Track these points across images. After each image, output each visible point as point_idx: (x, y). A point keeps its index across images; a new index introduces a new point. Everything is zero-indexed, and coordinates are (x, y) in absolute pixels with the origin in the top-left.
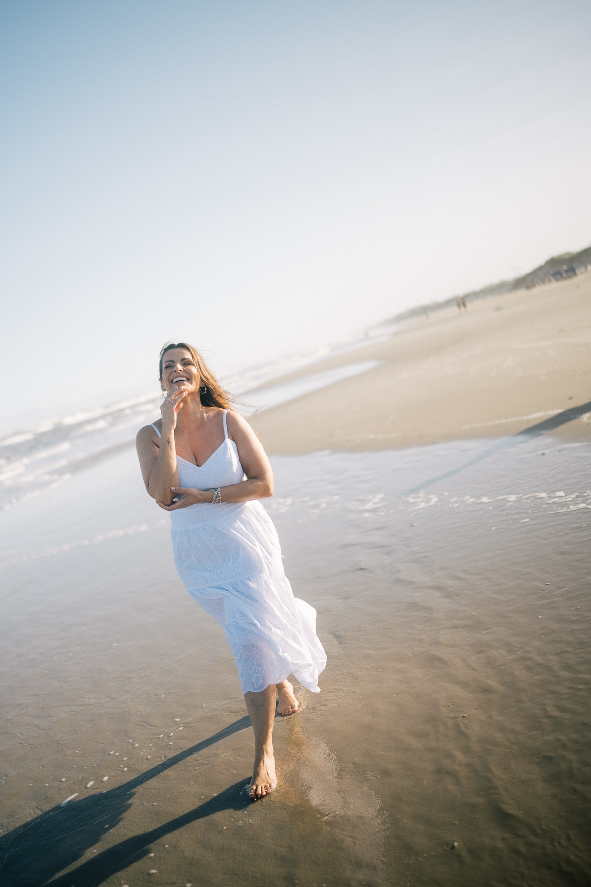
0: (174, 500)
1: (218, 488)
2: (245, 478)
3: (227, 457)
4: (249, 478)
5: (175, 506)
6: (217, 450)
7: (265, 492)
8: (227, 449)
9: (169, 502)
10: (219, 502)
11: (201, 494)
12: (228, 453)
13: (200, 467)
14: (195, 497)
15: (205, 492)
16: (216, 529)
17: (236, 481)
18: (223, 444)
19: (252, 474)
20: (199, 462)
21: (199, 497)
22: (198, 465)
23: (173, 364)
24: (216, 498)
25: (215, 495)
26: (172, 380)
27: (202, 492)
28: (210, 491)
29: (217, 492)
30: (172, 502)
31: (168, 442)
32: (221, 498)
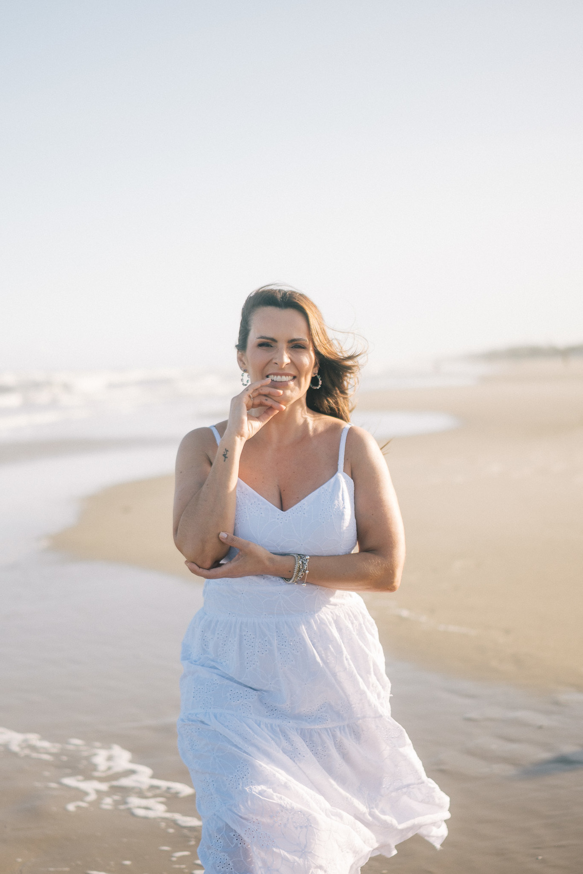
0: (222, 562)
1: (305, 556)
2: (356, 550)
3: (336, 502)
4: (363, 550)
5: (219, 570)
6: (321, 487)
8: (339, 488)
9: (208, 563)
10: (302, 580)
11: (271, 560)
12: (338, 497)
13: (282, 510)
14: (259, 561)
15: (278, 558)
17: (341, 550)
18: (333, 480)
19: (371, 542)
20: (285, 504)
21: (267, 563)
22: (282, 508)
23: (273, 344)
24: (299, 571)
25: (297, 566)
27: (273, 556)
28: (290, 557)
29: (302, 562)
30: (216, 564)
31: (225, 455)
32: (307, 572)
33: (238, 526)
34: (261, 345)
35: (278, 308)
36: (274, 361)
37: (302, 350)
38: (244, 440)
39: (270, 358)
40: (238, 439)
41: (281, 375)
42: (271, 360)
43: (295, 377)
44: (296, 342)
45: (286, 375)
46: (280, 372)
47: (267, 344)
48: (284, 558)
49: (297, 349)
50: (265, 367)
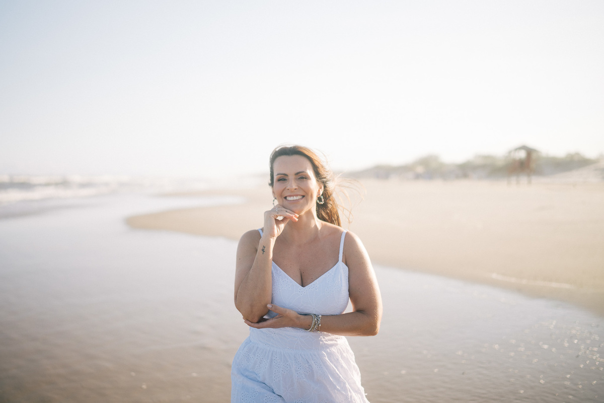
0: (264, 317)
1: (319, 315)
4: (357, 310)
5: (264, 323)
6: (328, 272)
7: (370, 330)
9: (256, 319)
10: (316, 330)
11: (297, 318)
12: (338, 278)
15: (302, 317)
16: (308, 362)
18: (335, 267)
20: (304, 282)
21: (295, 320)
22: (303, 285)
23: (286, 178)
24: (315, 324)
25: (314, 321)
26: (285, 196)
27: (299, 316)
28: (309, 316)
29: (317, 319)
30: (261, 320)
31: (263, 250)
32: (320, 325)
33: (274, 295)
35: (287, 156)
36: (287, 188)
37: (305, 180)
38: (275, 238)
40: (272, 239)
41: (293, 196)
42: (285, 188)
45: (297, 195)
46: (292, 194)
47: (283, 179)
48: (306, 317)
49: (302, 180)
50: (283, 193)
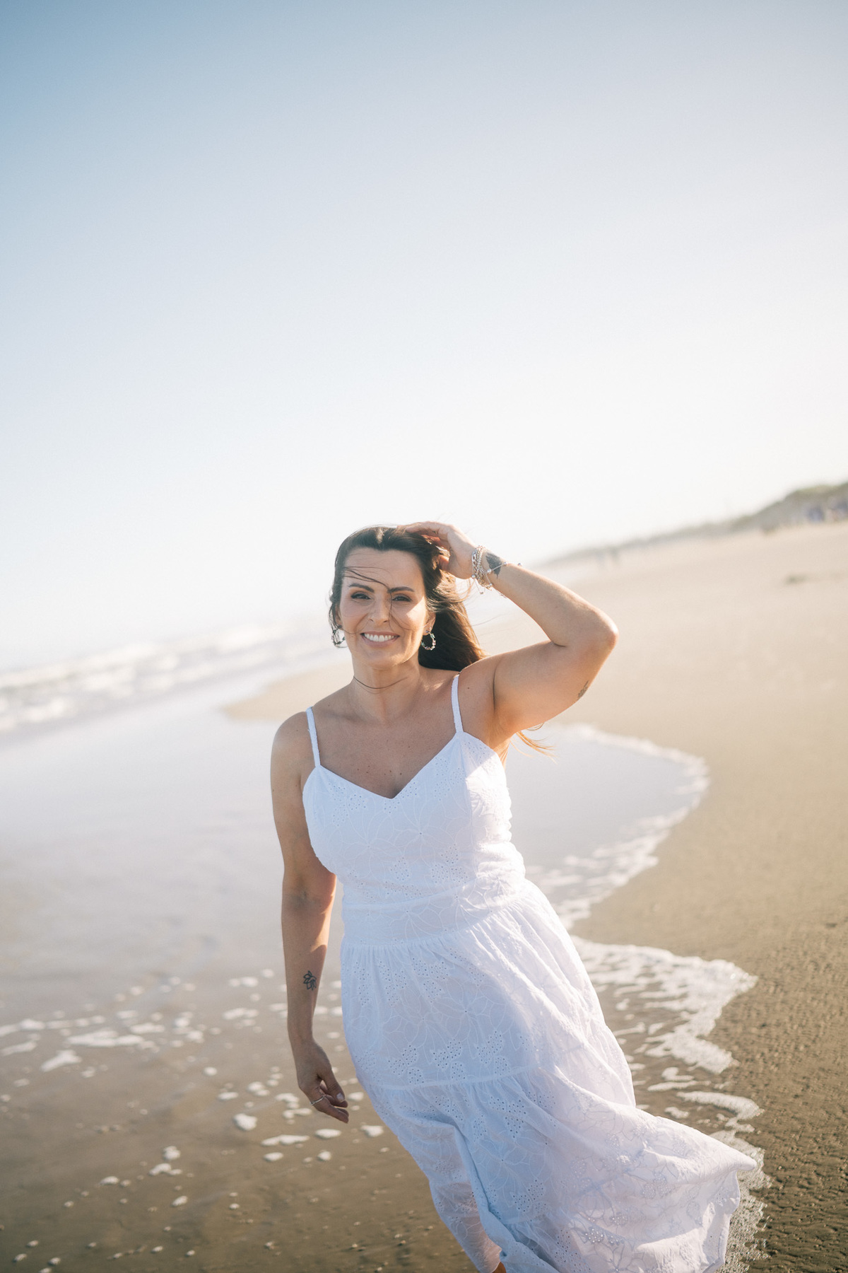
23: (369, 595)
34: (354, 596)
35: (377, 550)
36: (370, 617)
37: (406, 603)
39: (364, 613)
41: (377, 634)
43: (397, 636)
44: (399, 592)
45: (385, 633)
46: (378, 630)
47: (362, 595)
49: (400, 602)
50: (358, 624)
